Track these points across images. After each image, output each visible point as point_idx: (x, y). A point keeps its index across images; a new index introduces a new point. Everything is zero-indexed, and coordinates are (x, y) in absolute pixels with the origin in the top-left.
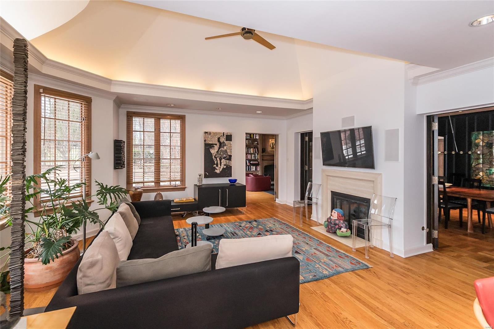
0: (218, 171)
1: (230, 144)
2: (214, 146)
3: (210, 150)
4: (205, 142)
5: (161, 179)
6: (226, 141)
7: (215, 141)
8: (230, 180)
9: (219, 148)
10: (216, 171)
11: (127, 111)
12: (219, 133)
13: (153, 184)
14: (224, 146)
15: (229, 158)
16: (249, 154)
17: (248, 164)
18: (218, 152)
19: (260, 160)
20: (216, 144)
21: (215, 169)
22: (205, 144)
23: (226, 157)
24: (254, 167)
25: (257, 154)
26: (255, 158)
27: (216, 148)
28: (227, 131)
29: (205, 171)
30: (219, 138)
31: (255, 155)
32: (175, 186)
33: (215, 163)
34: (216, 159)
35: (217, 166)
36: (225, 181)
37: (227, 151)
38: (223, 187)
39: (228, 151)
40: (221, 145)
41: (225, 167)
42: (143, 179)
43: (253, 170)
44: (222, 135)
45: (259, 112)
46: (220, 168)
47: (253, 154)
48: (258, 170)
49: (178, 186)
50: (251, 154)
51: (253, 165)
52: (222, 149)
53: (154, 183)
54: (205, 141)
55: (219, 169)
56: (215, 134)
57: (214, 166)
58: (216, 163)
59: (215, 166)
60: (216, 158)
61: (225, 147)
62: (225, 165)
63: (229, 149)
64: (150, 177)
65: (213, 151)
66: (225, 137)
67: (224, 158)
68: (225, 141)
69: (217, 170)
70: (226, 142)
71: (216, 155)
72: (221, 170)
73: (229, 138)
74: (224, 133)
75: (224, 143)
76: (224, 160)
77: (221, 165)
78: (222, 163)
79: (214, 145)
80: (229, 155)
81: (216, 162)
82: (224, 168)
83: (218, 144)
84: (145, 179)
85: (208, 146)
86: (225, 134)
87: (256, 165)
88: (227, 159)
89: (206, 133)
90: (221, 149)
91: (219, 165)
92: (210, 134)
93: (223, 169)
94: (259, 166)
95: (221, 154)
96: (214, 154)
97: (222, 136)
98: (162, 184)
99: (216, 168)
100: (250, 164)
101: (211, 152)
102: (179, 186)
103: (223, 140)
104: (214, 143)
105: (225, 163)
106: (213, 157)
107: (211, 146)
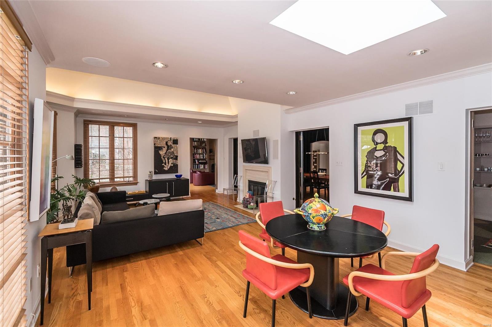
0: (166, 169)
1: (177, 147)
2: (162, 148)
3: (159, 152)
4: (155, 145)
5: (116, 176)
6: (173, 144)
7: (163, 144)
8: (176, 176)
9: (167, 150)
10: (164, 168)
11: (84, 120)
12: (167, 138)
14: (171, 148)
15: (176, 158)
16: (198, 154)
17: (197, 163)
18: (166, 153)
19: (208, 159)
20: (164, 147)
21: (163, 167)
22: (154, 147)
24: (203, 165)
25: (205, 154)
26: (203, 157)
27: (165, 150)
28: (173, 136)
29: (155, 169)
30: (167, 143)
31: (203, 155)
32: (128, 182)
36: (172, 176)
37: (174, 152)
38: (170, 181)
39: (175, 152)
40: (169, 147)
43: (201, 168)
44: (170, 140)
45: (200, 122)
46: (168, 166)
47: (201, 154)
48: (206, 168)
49: (131, 181)
50: (200, 154)
51: (202, 163)
52: (170, 151)
53: (109, 179)
54: (155, 144)
56: (164, 139)
57: (163, 165)
58: (164, 162)
59: (164, 164)
60: (165, 158)
61: (172, 150)
62: (172, 164)
64: (106, 174)
65: (162, 153)
66: (172, 141)
67: (171, 158)
68: (172, 145)
69: (165, 167)
70: (173, 145)
71: (164, 156)
72: (169, 167)
73: (175, 142)
74: (171, 138)
75: (171, 146)
77: (168, 164)
78: (170, 162)
80: (176, 156)
81: (164, 161)
83: (166, 147)
84: (100, 176)
85: (157, 149)
86: (172, 138)
87: (204, 164)
88: (174, 159)
89: (155, 138)
90: (168, 151)
91: (167, 164)
92: (159, 139)
93: (171, 167)
94: (207, 165)
96: (163, 155)
98: (116, 180)
99: (165, 166)
100: (199, 162)
101: (160, 153)
103: (169, 143)
105: (172, 162)
106: (162, 157)
107: (160, 148)
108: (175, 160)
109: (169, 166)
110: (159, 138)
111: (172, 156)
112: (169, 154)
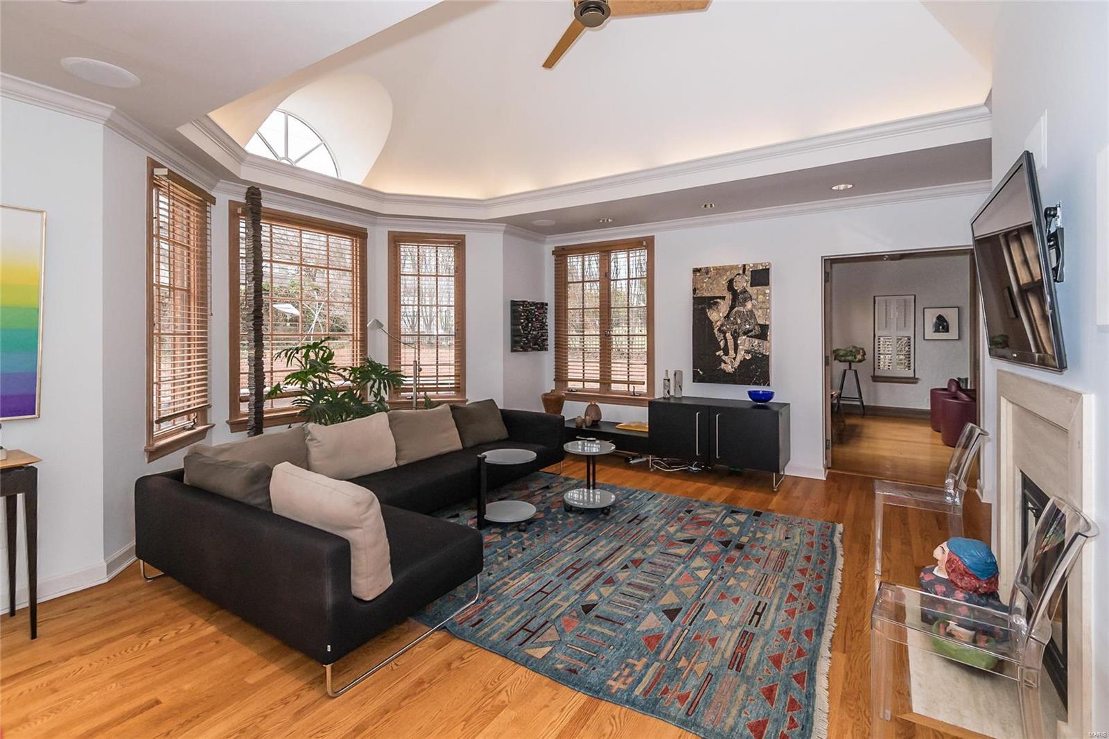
0: (729, 368)
1: (765, 294)
2: (717, 302)
3: (707, 313)
4: (694, 294)
5: (614, 378)
6: (751, 286)
7: (720, 289)
9: (732, 307)
10: (723, 365)
12: (732, 268)
13: (597, 386)
14: (745, 300)
15: (763, 333)
18: (727, 317)
20: (723, 298)
21: (720, 361)
22: (694, 298)
23: (751, 331)
27: (724, 306)
28: (753, 259)
29: (694, 368)
30: (731, 282)
32: (634, 395)
33: (720, 346)
34: (722, 335)
35: (726, 353)
37: (756, 312)
39: (758, 313)
40: (737, 297)
41: (747, 358)
42: (582, 375)
44: (741, 272)
46: (734, 359)
49: (640, 395)
52: (741, 309)
53: (599, 384)
54: (694, 290)
55: (731, 362)
56: (720, 271)
57: (717, 354)
58: (722, 347)
59: (721, 353)
60: (724, 333)
61: (749, 305)
62: (748, 352)
63: (761, 308)
64: (593, 370)
65: (716, 316)
66: (749, 278)
67: (745, 333)
68: (749, 289)
69: (726, 363)
70: (752, 291)
71: (722, 325)
72: (736, 364)
73: (761, 277)
74: (744, 266)
75: (745, 291)
76: (744, 337)
77: (736, 352)
78: (741, 347)
79: (718, 300)
80: (761, 326)
81: (722, 344)
82: (745, 359)
83: (729, 296)
84: (585, 375)
85: (702, 304)
86: (747, 267)
88: (756, 337)
89: (696, 271)
90: (736, 309)
91: (732, 352)
92: (707, 273)
93: (744, 362)
95: (737, 324)
96: (719, 323)
97: (739, 274)
98: (614, 387)
99: (724, 358)
101: (711, 318)
102: (644, 395)
103: (742, 284)
104: (717, 295)
105: (747, 346)
106: (716, 331)
107: (711, 302)
108: (757, 341)
109: (739, 358)
110: (707, 271)
111: (748, 326)
112: (739, 321)
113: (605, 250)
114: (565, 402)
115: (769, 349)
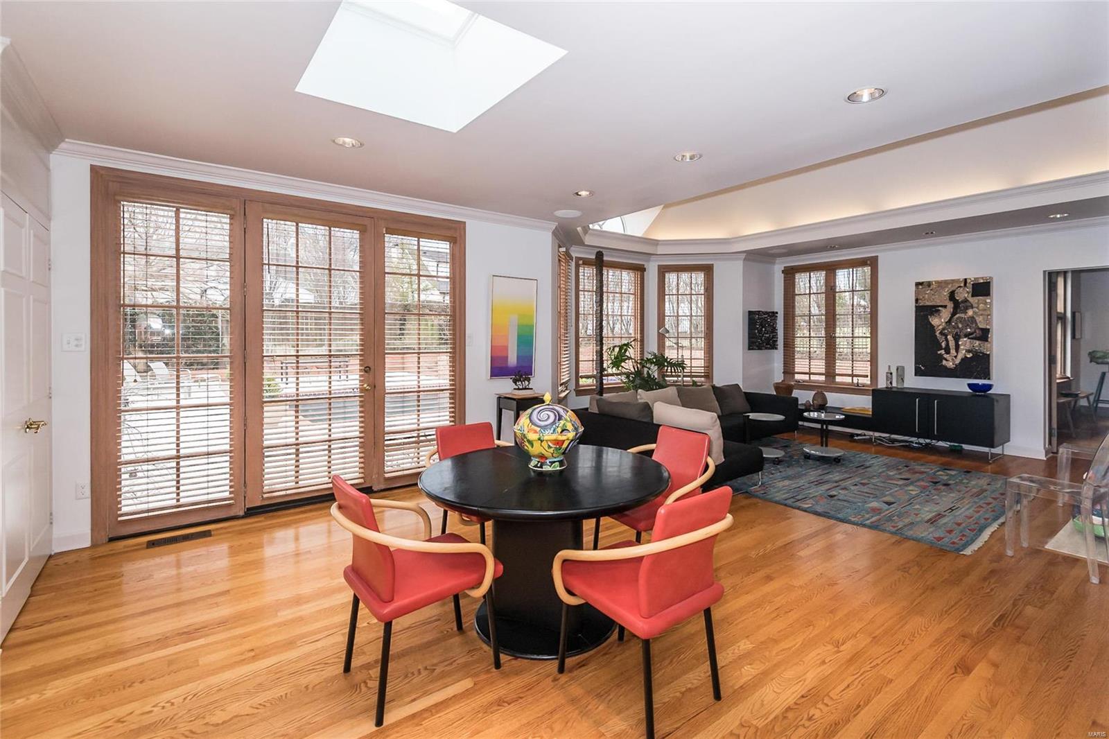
0: (950, 365)
1: (986, 303)
2: (939, 310)
3: (928, 319)
4: (916, 303)
5: (837, 371)
6: (972, 296)
7: (942, 298)
9: (953, 314)
10: (944, 362)
11: (784, 267)
12: (953, 281)
13: (823, 378)
14: (966, 308)
15: (984, 335)
18: (949, 322)
20: (945, 307)
21: (941, 358)
22: (916, 307)
23: (972, 334)
27: (945, 314)
28: (975, 273)
29: (916, 363)
30: (952, 296)
32: (858, 386)
33: (941, 346)
34: (944, 337)
35: (948, 351)
37: (977, 318)
39: (979, 319)
40: (959, 306)
41: (968, 356)
42: (808, 369)
44: (962, 285)
46: (956, 357)
49: (862, 387)
52: (963, 315)
53: (824, 376)
54: (917, 300)
55: (953, 359)
56: (942, 284)
57: (939, 352)
58: (944, 347)
59: (943, 352)
60: (946, 336)
61: (970, 313)
62: (968, 351)
63: (982, 315)
64: (819, 366)
65: (938, 322)
66: (969, 289)
67: (966, 336)
68: (970, 299)
69: (947, 360)
70: (973, 300)
71: (944, 329)
72: (958, 361)
73: (982, 289)
74: (966, 280)
75: (966, 301)
76: (965, 339)
77: (957, 352)
78: (962, 347)
79: (940, 308)
80: (982, 330)
81: (943, 345)
82: (966, 357)
83: (950, 305)
84: (812, 369)
85: (924, 313)
86: (968, 281)
88: (976, 338)
89: (918, 284)
90: (958, 315)
91: (953, 352)
92: (930, 286)
93: (964, 359)
95: (958, 327)
96: (941, 327)
97: (960, 287)
98: (838, 379)
99: (945, 356)
101: (933, 323)
102: (867, 386)
103: (962, 295)
104: (939, 304)
105: (968, 347)
106: (937, 333)
107: (934, 310)
108: (977, 343)
109: (960, 356)
110: (929, 284)
111: (969, 330)
112: (960, 326)
113: (830, 269)
114: (794, 390)
115: (991, 349)
